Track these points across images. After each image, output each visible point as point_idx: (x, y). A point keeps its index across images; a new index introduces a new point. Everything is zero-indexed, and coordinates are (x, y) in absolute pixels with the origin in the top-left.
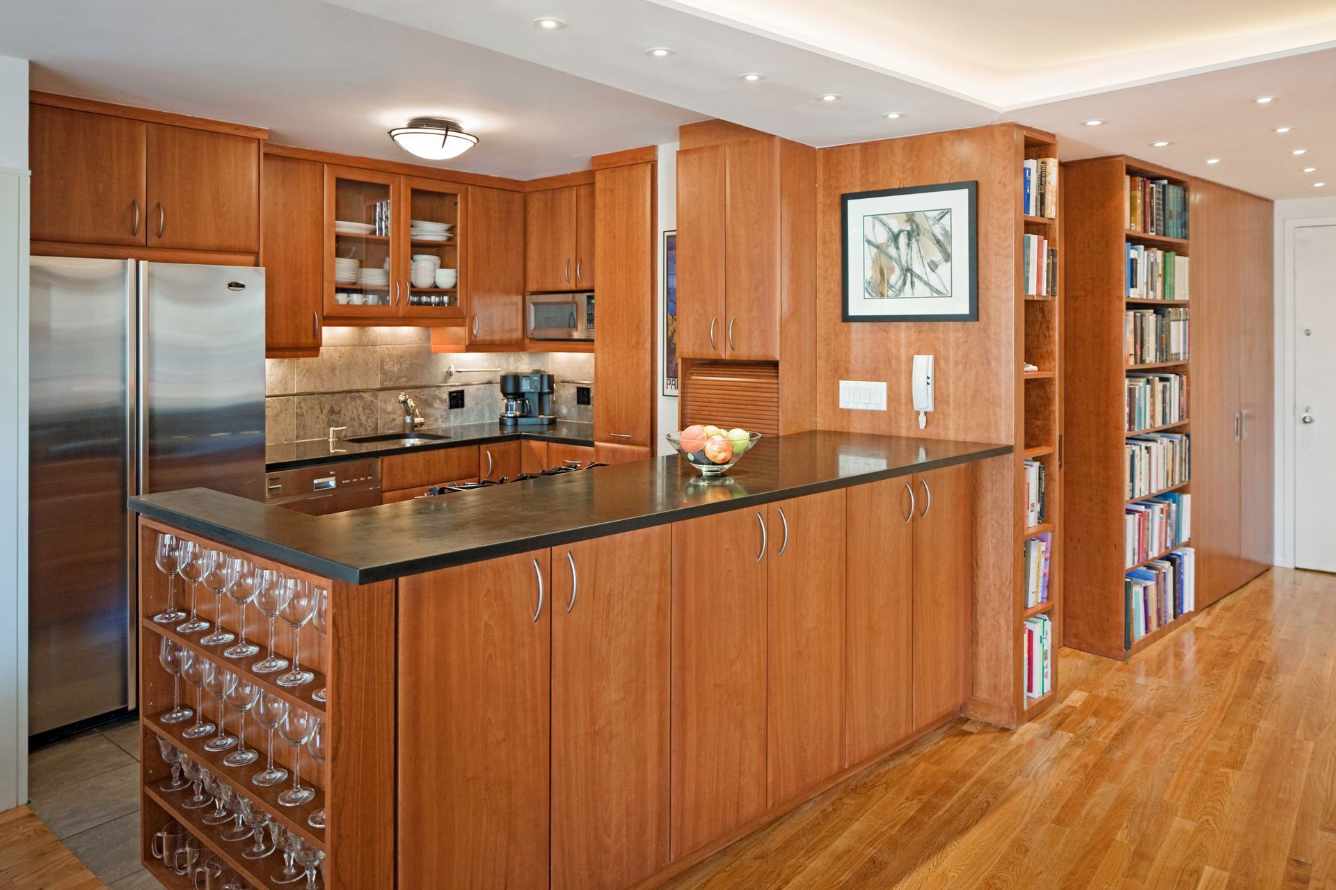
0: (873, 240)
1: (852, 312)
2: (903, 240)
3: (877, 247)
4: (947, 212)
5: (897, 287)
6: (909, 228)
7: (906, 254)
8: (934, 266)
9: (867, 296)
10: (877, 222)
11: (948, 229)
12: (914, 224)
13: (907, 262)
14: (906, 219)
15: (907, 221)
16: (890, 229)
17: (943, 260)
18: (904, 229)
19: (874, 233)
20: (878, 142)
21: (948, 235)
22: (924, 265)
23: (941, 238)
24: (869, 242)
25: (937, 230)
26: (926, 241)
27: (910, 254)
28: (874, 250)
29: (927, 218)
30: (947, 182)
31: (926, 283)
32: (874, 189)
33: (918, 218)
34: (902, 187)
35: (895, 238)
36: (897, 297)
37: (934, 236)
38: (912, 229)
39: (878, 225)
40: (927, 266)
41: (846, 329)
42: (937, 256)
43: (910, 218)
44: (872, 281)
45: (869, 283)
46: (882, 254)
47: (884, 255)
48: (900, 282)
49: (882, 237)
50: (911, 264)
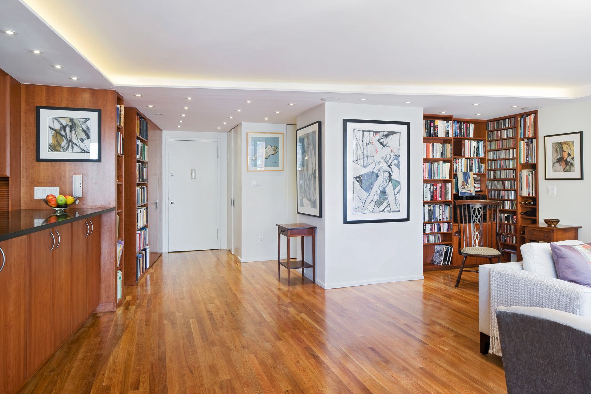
0: (53, 127)
1: (42, 157)
2: (68, 129)
3: (55, 130)
4: (88, 120)
5: (65, 148)
6: (71, 124)
7: (69, 134)
8: (82, 140)
9: (50, 150)
10: (55, 120)
11: (89, 126)
12: (73, 123)
13: (70, 138)
14: (69, 120)
15: (70, 121)
16: (62, 124)
17: (86, 138)
18: (68, 124)
19: (54, 125)
20: (55, 87)
21: (89, 129)
22: (78, 140)
23: (86, 130)
24: (51, 128)
25: (84, 127)
26: (79, 131)
27: (71, 135)
28: (53, 132)
29: (79, 121)
30: (88, 108)
31: (79, 147)
32: (53, 106)
33: (75, 121)
34: (67, 107)
35: (64, 128)
36: (65, 152)
37: (83, 128)
38: (72, 124)
39: (55, 121)
40: (79, 140)
41: (38, 165)
42: (84, 136)
43: (71, 120)
44: (52, 144)
45: (51, 145)
46: (57, 134)
47: (58, 134)
48: (67, 146)
49: (57, 126)
50: (72, 139)
